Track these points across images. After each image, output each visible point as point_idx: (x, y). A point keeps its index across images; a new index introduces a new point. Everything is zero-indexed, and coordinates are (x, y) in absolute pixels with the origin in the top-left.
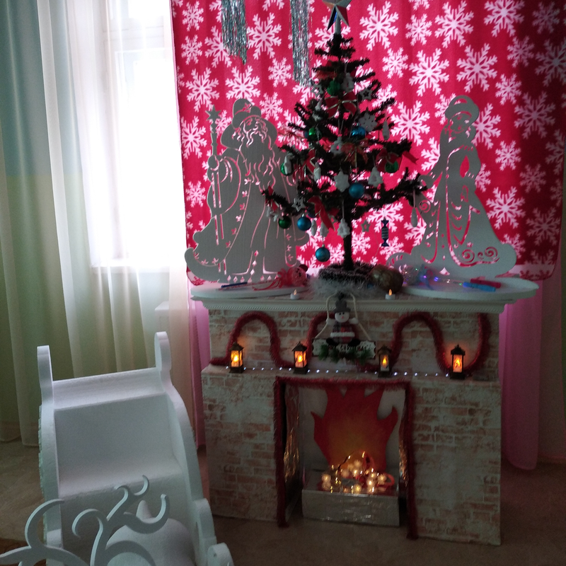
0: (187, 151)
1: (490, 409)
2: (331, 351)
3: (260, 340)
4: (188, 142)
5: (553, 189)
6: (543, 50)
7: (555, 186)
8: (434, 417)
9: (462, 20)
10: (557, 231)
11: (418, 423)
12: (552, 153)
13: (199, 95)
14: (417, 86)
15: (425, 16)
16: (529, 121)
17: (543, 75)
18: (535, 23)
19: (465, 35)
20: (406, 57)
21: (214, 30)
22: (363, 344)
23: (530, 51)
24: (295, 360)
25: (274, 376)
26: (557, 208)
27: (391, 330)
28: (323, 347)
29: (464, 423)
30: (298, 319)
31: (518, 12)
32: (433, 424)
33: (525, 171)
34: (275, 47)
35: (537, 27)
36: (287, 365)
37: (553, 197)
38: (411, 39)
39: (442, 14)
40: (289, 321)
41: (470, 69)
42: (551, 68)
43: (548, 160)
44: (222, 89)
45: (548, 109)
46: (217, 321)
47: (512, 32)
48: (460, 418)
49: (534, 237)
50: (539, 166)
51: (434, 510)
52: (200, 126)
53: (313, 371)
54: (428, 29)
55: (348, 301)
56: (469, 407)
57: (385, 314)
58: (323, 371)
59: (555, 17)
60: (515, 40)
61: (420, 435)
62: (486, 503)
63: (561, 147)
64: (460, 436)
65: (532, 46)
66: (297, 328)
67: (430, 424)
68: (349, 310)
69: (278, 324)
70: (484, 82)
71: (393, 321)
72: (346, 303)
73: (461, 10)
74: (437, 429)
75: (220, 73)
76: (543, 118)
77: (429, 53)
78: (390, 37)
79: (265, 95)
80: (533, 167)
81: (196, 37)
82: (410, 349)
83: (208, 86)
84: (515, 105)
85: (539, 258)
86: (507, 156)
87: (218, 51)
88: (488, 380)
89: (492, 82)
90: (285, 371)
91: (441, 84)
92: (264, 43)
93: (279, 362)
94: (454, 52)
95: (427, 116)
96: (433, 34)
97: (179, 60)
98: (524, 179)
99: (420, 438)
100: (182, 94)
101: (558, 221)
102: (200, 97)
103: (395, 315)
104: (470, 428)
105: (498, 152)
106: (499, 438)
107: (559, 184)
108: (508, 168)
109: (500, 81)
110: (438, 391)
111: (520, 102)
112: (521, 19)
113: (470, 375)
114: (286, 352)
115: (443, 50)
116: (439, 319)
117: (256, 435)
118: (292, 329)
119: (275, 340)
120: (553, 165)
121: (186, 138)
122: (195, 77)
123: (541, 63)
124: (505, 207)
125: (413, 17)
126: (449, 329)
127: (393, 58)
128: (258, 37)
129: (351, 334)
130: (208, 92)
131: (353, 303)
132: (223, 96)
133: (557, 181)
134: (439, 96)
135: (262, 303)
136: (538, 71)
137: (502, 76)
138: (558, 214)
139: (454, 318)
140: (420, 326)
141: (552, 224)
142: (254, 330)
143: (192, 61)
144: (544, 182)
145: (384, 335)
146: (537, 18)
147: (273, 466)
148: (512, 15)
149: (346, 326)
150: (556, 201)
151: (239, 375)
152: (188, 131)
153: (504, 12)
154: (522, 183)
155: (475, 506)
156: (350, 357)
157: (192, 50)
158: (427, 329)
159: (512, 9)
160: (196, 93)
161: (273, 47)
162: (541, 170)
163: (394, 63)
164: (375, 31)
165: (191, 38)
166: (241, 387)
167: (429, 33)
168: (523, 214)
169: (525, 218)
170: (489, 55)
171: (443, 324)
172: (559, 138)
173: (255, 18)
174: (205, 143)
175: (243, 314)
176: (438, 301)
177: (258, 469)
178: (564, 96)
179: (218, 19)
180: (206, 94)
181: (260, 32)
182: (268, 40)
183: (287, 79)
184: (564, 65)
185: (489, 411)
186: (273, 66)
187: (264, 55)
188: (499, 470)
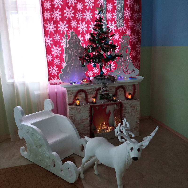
0: (46, 45)
2: (102, 97)
3: (82, 97)
4: (46, 42)
5: (138, 56)
6: (135, 24)
7: (138, 55)
10: (139, 65)
11: (123, 111)
12: (137, 47)
13: (50, 28)
15: (110, 13)
16: (133, 40)
17: (135, 29)
18: (134, 17)
21: (54, 10)
22: (110, 95)
23: (133, 23)
24: (93, 101)
25: (89, 105)
26: (139, 60)
27: (114, 91)
28: (100, 96)
29: (132, 110)
30: (92, 90)
32: (126, 111)
33: (132, 52)
34: (72, 17)
36: (90, 103)
38: (107, 18)
39: (114, 12)
40: (90, 91)
42: (137, 28)
43: (137, 49)
44: (57, 27)
45: (136, 37)
46: (70, 93)
47: (129, 19)
52: (50, 38)
53: (97, 103)
56: (133, 106)
57: (113, 87)
58: (99, 103)
59: (138, 16)
61: (123, 114)
62: (136, 127)
63: (139, 46)
64: (132, 113)
66: (92, 93)
68: (107, 87)
69: (87, 92)
74: (127, 112)
75: (56, 23)
76: (135, 39)
77: (111, 22)
79: (70, 30)
80: (134, 51)
81: (49, 11)
82: (119, 95)
83: (53, 26)
87: (55, 16)
88: (136, 99)
89: (125, 30)
91: (115, 30)
93: (88, 102)
96: (112, 17)
97: (44, 18)
98: (132, 53)
100: (45, 27)
101: (139, 63)
102: (50, 29)
103: (115, 87)
104: (134, 111)
106: (139, 112)
110: (127, 103)
111: (131, 35)
112: (131, 16)
113: (133, 99)
114: (89, 99)
115: (115, 21)
116: (125, 87)
117: (84, 122)
118: (91, 93)
119: (86, 96)
120: (138, 50)
122: (49, 23)
123: (135, 26)
125: (108, 13)
126: (127, 89)
128: (67, 13)
129: (107, 93)
130: (53, 28)
131: (107, 85)
132: (57, 29)
133: (139, 54)
134: (114, 33)
135: (83, 87)
137: (128, 29)
138: (139, 61)
139: (128, 86)
140: (121, 89)
141: (138, 64)
142: (80, 94)
143: (47, 18)
144: (136, 54)
147: (89, 128)
149: (106, 91)
150: (138, 58)
152: (46, 39)
153: (128, 14)
155: (134, 128)
156: (107, 98)
157: (47, 15)
158: (123, 89)
159: (129, 13)
160: (49, 28)
161: (72, 16)
165: (47, 11)
166: (80, 110)
167: (111, 17)
170: (125, 24)
171: (125, 88)
172: (139, 44)
173: (66, 8)
174: (52, 43)
175: (77, 90)
176: (125, 83)
177: (85, 131)
178: (140, 34)
179: (55, 7)
180: (52, 28)
181: (68, 12)
182: (70, 14)
183: (76, 26)
184: (140, 27)
185: (138, 106)
186: (72, 22)
187: (69, 18)
188: (139, 119)
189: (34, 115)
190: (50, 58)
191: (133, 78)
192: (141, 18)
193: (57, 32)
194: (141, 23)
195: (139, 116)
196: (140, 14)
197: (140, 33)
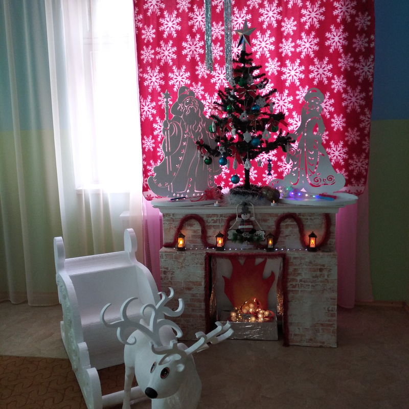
0: (143, 116)
1: (331, 268)
2: (239, 237)
3: (195, 232)
4: (144, 111)
5: (364, 142)
6: (359, 62)
7: (365, 140)
8: (299, 274)
9: (312, 43)
10: (366, 167)
11: (290, 277)
12: (363, 121)
14: (285, 80)
15: (291, 39)
16: (351, 102)
17: (358, 76)
18: (354, 46)
19: (314, 51)
20: (279, 63)
21: (162, 42)
22: (258, 233)
23: (351, 62)
24: (217, 242)
25: (205, 252)
26: (366, 154)
27: (274, 224)
28: (234, 234)
29: (316, 277)
30: (218, 218)
31: (345, 39)
32: (299, 278)
33: (348, 132)
35: (356, 48)
36: (211, 246)
37: (364, 147)
38: (282, 52)
39: (301, 38)
40: (212, 220)
41: (317, 71)
42: (363, 72)
43: (361, 126)
44: (166, 79)
45: (361, 96)
46: (168, 220)
47: (341, 50)
48: (314, 274)
49: (353, 170)
50: (356, 129)
51: (299, 329)
52: (152, 101)
53: (227, 249)
54: (292, 47)
55: (249, 207)
56: (319, 267)
57: (270, 215)
58: (233, 249)
59: (366, 42)
60: (342, 55)
61: (291, 285)
62: (327, 323)
63: (368, 118)
64: (314, 284)
65: (352, 59)
66: (217, 224)
67: (297, 278)
68: (250, 212)
69: (206, 222)
70: (325, 79)
71: (275, 219)
72: (248, 208)
73: (312, 36)
74: (301, 281)
75: (165, 69)
76: (358, 101)
77: (293, 61)
78: (270, 51)
79: (193, 83)
80: (353, 129)
81: (150, 47)
82: (285, 235)
83: (157, 77)
84: (342, 93)
85: (356, 183)
86: (338, 123)
87: (164, 56)
88: (330, 251)
89: (329, 79)
90: (210, 249)
91: (300, 80)
92: (193, 52)
93: (206, 244)
94: (307, 62)
95: (291, 98)
96: (295, 50)
97: (140, 61)
98: (347, 136)
99: (291, 286)
100: (141, 81)
102: (152, 83)
103: (276, 215)
104: (320, 279)
105: (333, 120)
106: (336, 285)
107: (367, 140)
108: (338, 130)
109: (334, 79)
110: (301, 258)
111: (346, 91)
112: (346, 43)
113: (320, 250)
114: (210, 238)
115: (301, 60)
116: (301, 217)
117: (193, 288)
118: (214, 224)
119: (204, 231)
120: (364, 128)
121: (143, 108)
122: (150, 71)
123: (358, 69)
124: (337, 152)
125: (283, 40)
126: (307, 223)
127: (272, 64)
128: (189, 48)
129: (251, 227)
130: (158, 81)
131: (252, 208)
132: (167, 83)
133: (366, 138)
134: (298, 86)
135: (197, 209)
136: (356, 74)
137: (335, 76)
138: (367, 157)
139: (310, 216)
140: (291, 222)
141: (364, 163)
142: (191, 225)
143: (148, 61)
144: (359, 138)
145: (269, 227)
146: (355, 43)
147: (203, 307)
148: (341, 41)
149: (248, 222)
150: (365, 149)
151: (183, 252)
152: (144, 104)
153: (337, 39)
154: (346, 139)
155: (322, 325)
156: (250, 240)
157: (148, 54)
158: (295, 223)
159: (341, 37)
160: (150, 81)
161: (199, 54)
162: (357, 131)
163: (272, 67)
164: (261, 47)
165: (147, 47)
167: (293, 50)
168: (347, 157)
169: (348, 159)
170: (328, 63)
171: (304, 220)
172: (368, 113)
173: (188, 37)
174: (155, 112)
175: (184, 215)
176: (301, 207)
177: (193, 309)
178: (371, 89)
179: (165, 36)
180: (156, 81)
181: (190, 45)
182: (195, 50)
183: (207, 74)
184: (371, 70)
185: (331, 269)
186: (198, 65)
187: (193, 59)
188: (336, 303)
189: (93, 259)
190: (150, 144)
191: (325, 198)
192: (374, 48)
193: (166, 87)
194: (373, 61)
195: (335, 295)
196: (372, 37)
197: (372, 86)
